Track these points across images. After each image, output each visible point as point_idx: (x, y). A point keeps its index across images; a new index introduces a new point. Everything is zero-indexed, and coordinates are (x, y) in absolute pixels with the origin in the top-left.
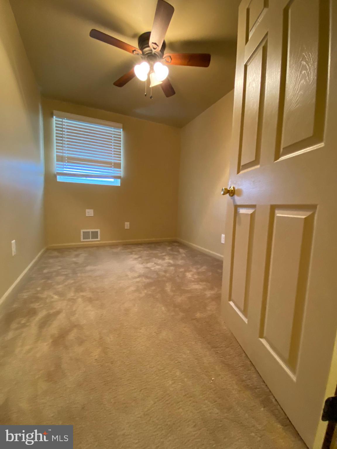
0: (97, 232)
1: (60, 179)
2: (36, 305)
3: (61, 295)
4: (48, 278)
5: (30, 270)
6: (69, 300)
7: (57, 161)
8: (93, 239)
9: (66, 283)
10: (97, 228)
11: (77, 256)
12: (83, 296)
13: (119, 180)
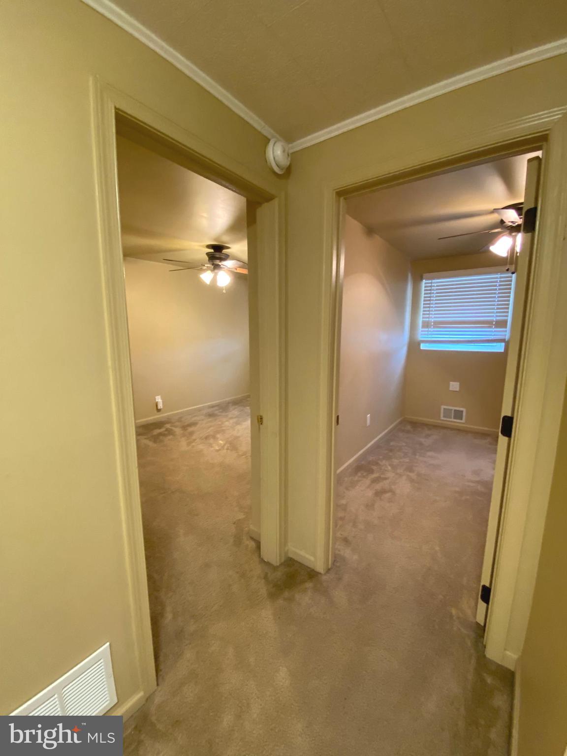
0: (462, 411)
1: (423, 347)
2: (374, 468)
3: (394, 467)
4: (391, 451)
5: (380, 439)
6: (397, 474)
7: (423, 327)
8: (456, 419)
9: (401, 460)
10: (463, 407)
11: (428, 436)
12: (408, 475)
13: (503, 344)
